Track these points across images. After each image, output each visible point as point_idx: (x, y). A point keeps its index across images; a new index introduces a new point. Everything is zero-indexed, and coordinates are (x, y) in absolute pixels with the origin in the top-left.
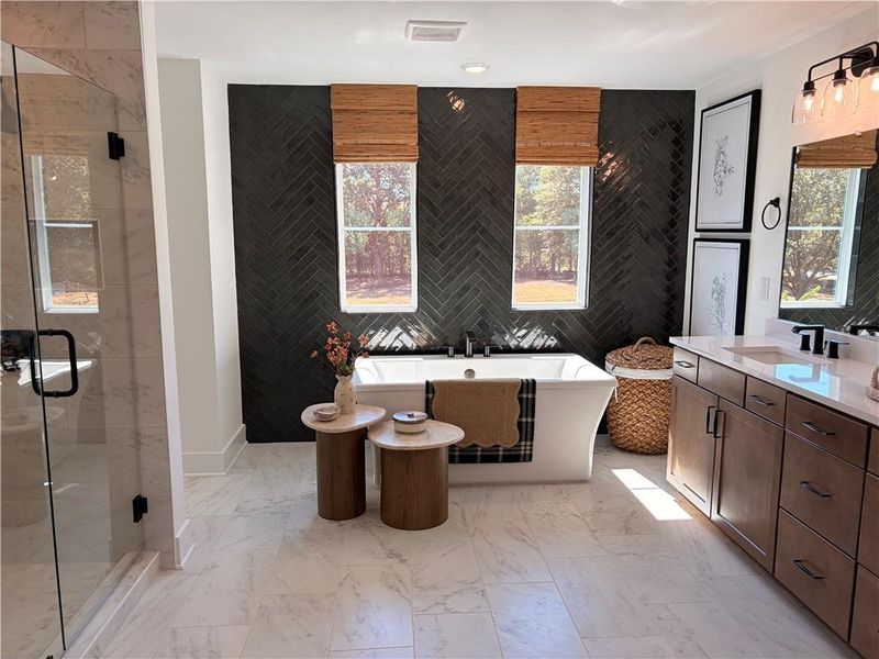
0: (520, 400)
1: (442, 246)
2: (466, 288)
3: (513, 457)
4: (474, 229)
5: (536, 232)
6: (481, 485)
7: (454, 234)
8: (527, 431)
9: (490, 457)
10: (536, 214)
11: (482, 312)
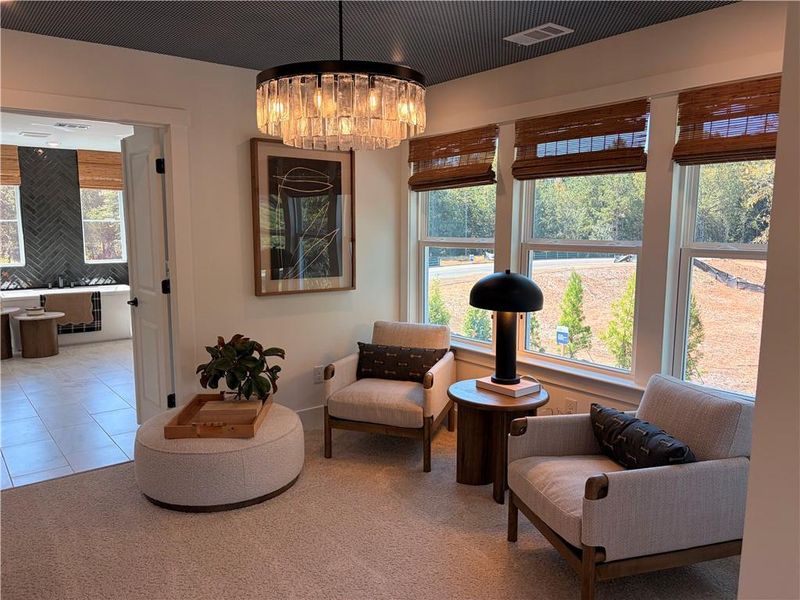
0: (93, 301)
1: (40, 230)
2: (56, 253)
3: (91, 329)
4: (58, 221)
5: (108, 224)
6: (74, 345)
7: (46, 224)
8: (97, 316)
9: (79, 330)
10: (105, 207)
11: (67, 265)
